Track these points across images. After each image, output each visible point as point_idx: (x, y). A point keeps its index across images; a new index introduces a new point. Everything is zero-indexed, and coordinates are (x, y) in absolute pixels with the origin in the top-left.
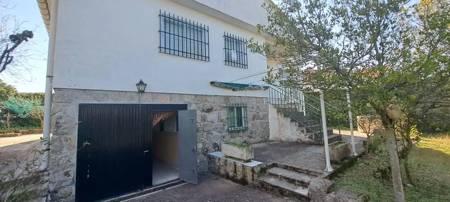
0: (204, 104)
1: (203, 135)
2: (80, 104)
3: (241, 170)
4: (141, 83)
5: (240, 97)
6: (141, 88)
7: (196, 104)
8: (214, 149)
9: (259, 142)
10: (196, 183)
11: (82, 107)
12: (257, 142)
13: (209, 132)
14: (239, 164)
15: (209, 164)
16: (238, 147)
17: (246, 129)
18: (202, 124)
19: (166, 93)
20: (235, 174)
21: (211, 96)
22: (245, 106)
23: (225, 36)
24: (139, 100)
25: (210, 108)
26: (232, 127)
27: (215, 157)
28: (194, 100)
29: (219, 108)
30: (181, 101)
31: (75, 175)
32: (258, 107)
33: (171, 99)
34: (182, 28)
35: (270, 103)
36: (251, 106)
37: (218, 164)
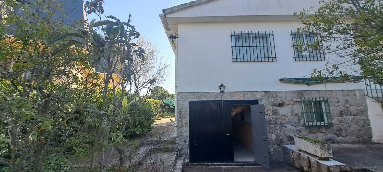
0: (274, 99)
1: (276, 127)
2: (189, 101)
3: (316, 167)
4: (222, 86)
5: (318, 91)
6: (222, 89)
7: (266, 99)
8: (289, 142)
9: (353, 143)
10: (268, 168)
11: (191, 103)
12: (350, 142)
13: (282, 125)
14: (313, 160)
15: (284, 155)
16: (312, 143)
17: (330, 125)
18: (274, 117)
19: (240, 92)
20: (310, 169)
21: (281, 92)
22: (326, 100)
23: (292, 34)
24: (222, 98)
25: (282, 103)
26: (310, 122)
27: (288, 149)
28: (264, 96)
29: (292, 103)
30: (253, 97)
31: (189, 143)
32: (347, 101)
33: (244, 96)
34: (249, 39)
35: (368, 96)
36: (335, 100)
37: (293, 156)
